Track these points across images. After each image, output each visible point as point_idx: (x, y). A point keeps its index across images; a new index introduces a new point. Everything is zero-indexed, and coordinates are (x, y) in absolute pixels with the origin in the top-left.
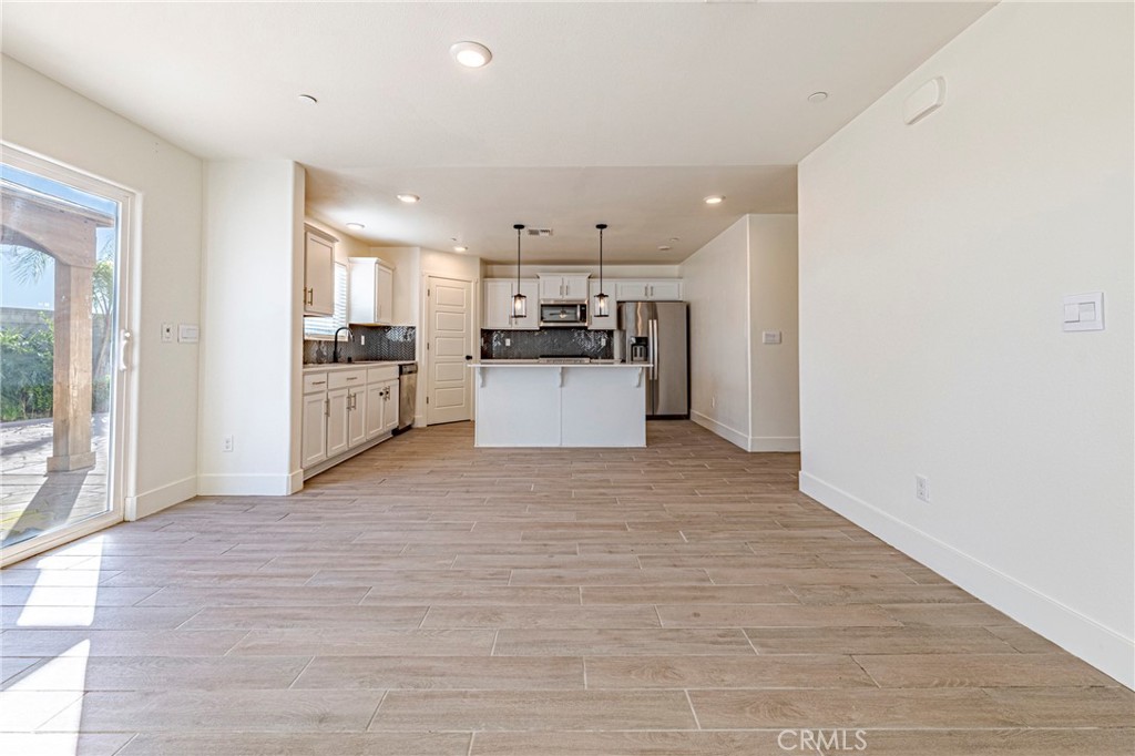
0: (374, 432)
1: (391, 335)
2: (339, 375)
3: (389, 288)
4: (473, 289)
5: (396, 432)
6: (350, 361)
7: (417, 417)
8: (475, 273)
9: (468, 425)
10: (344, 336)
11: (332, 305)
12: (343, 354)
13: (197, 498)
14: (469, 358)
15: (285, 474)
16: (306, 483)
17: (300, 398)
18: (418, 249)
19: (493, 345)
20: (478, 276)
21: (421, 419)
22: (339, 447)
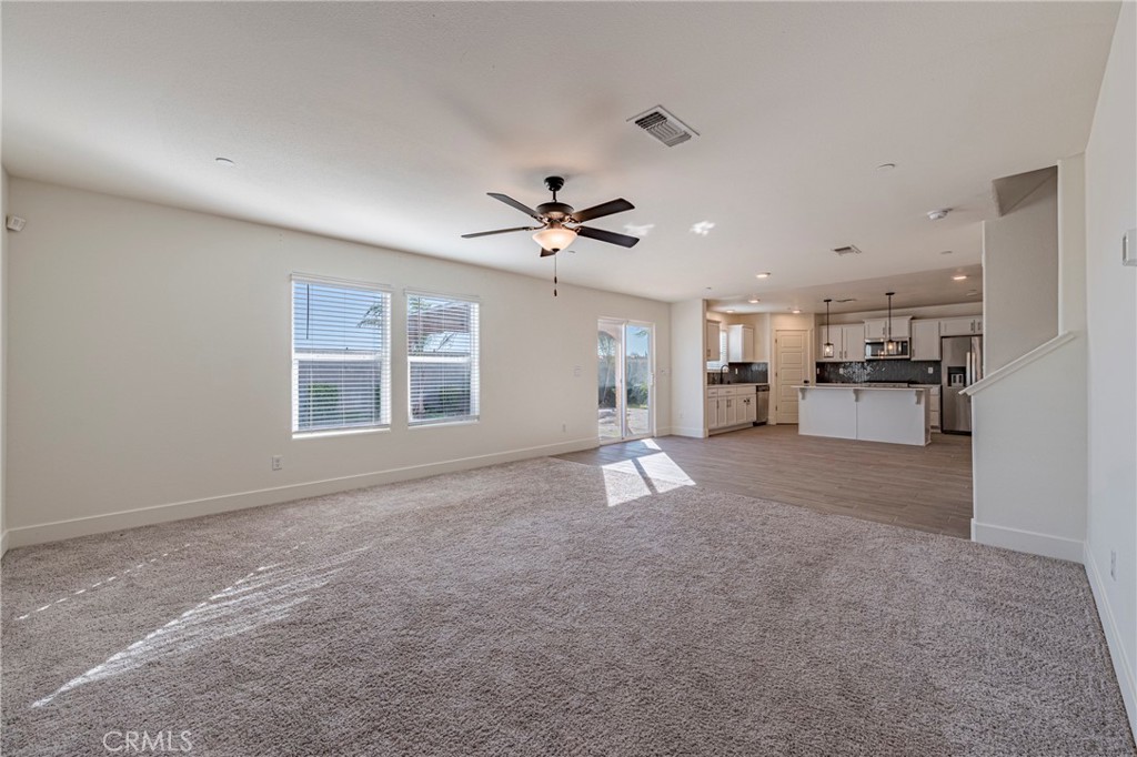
0: (741, 421)
1: (754, 368)
2: (722, 390)
3: (751, 342)
4: (809, 336)
5: (755, 424)
6: (729, 383)
7: (770, 417)
8: (810, 324)
9: (796, 425)
10: (726, 369)
11: (719, 353)
12: (726, 380)
13: (671, 436)
14: (806, 382)
15: (702, 430)
16: (710, 436)
17: (707, 398)
18: (768, 316)
19: (826, 373)
20: (813, 325)
21: (772, 419)
22: (724, 424)
